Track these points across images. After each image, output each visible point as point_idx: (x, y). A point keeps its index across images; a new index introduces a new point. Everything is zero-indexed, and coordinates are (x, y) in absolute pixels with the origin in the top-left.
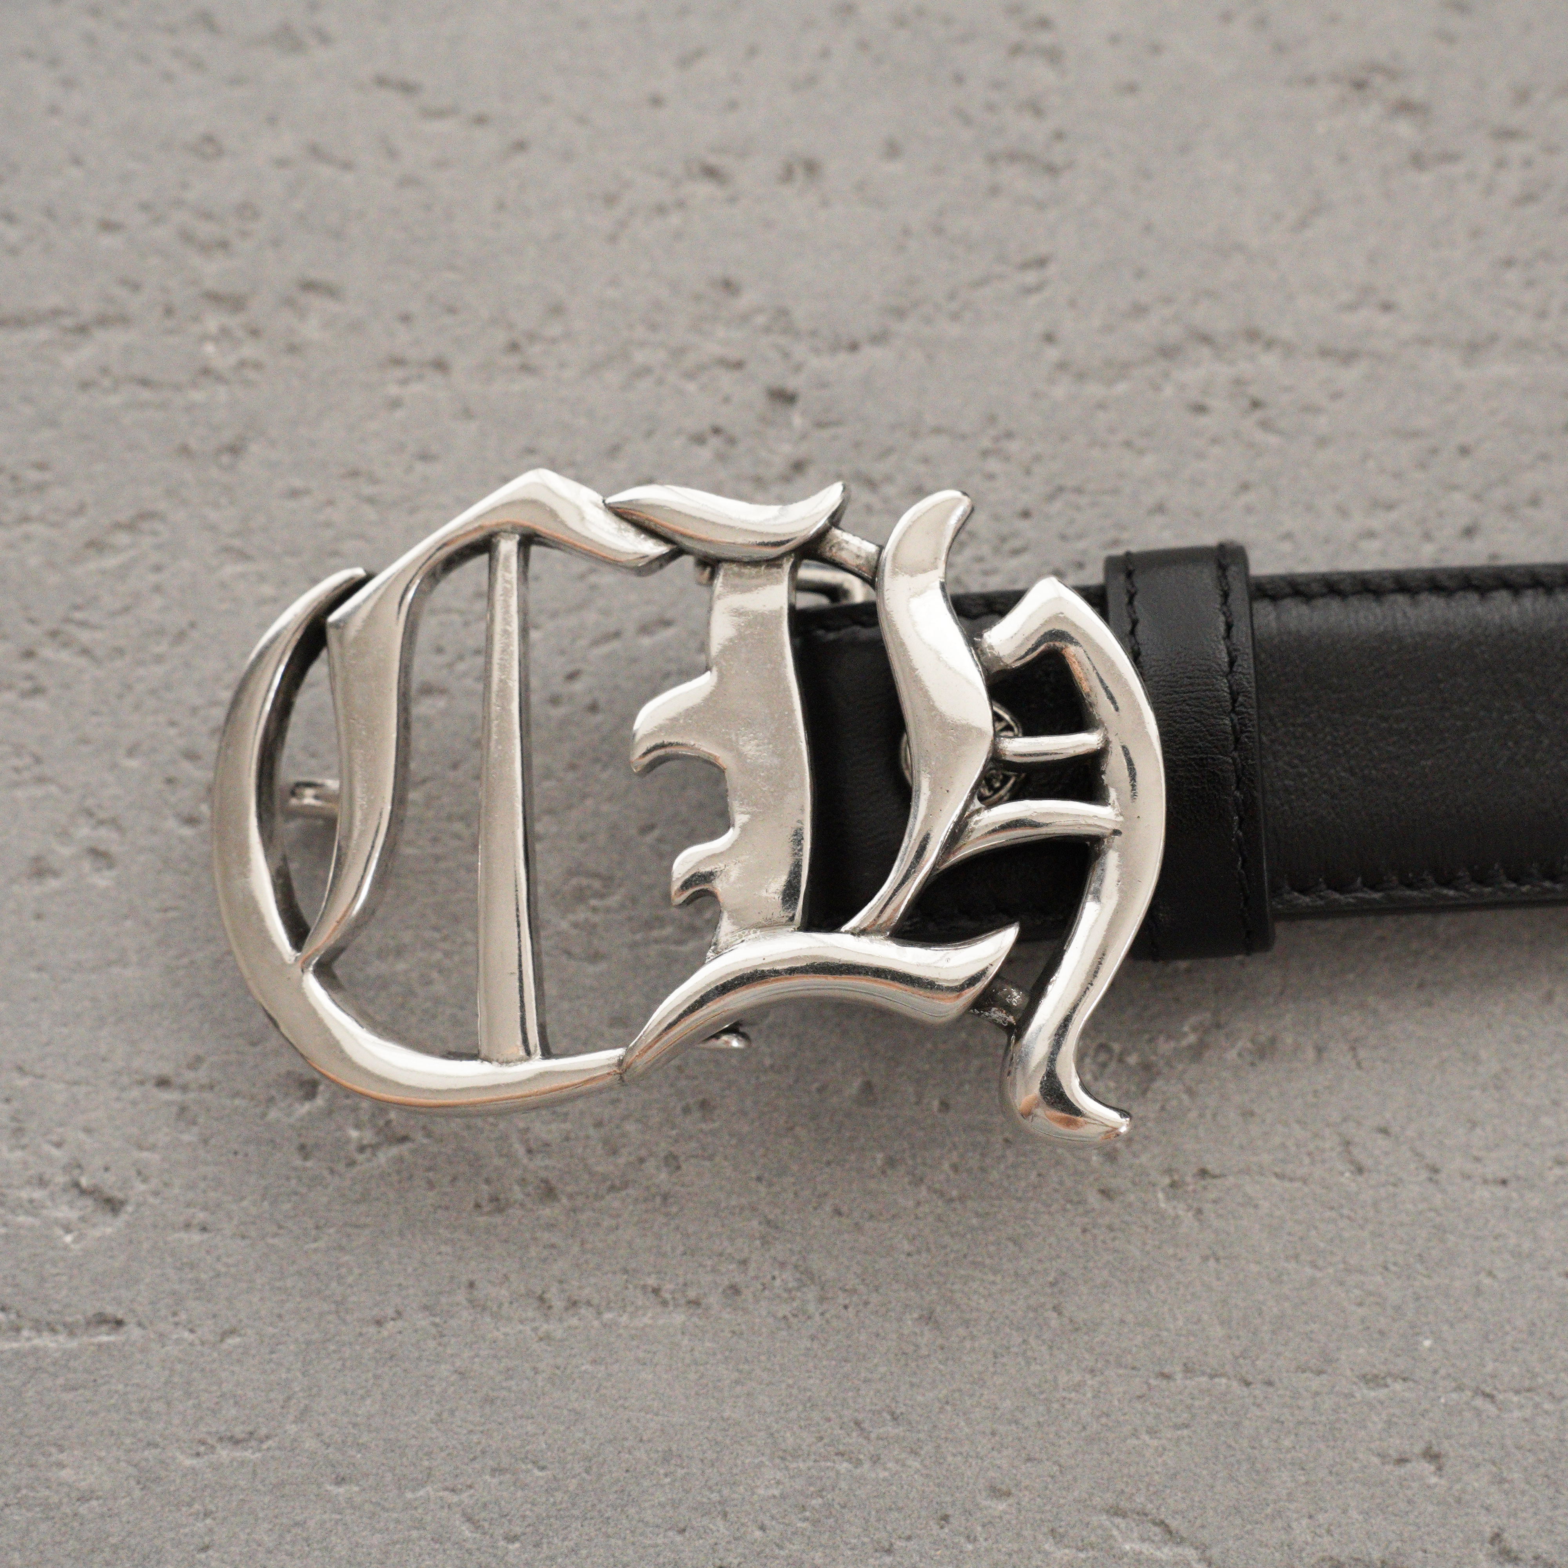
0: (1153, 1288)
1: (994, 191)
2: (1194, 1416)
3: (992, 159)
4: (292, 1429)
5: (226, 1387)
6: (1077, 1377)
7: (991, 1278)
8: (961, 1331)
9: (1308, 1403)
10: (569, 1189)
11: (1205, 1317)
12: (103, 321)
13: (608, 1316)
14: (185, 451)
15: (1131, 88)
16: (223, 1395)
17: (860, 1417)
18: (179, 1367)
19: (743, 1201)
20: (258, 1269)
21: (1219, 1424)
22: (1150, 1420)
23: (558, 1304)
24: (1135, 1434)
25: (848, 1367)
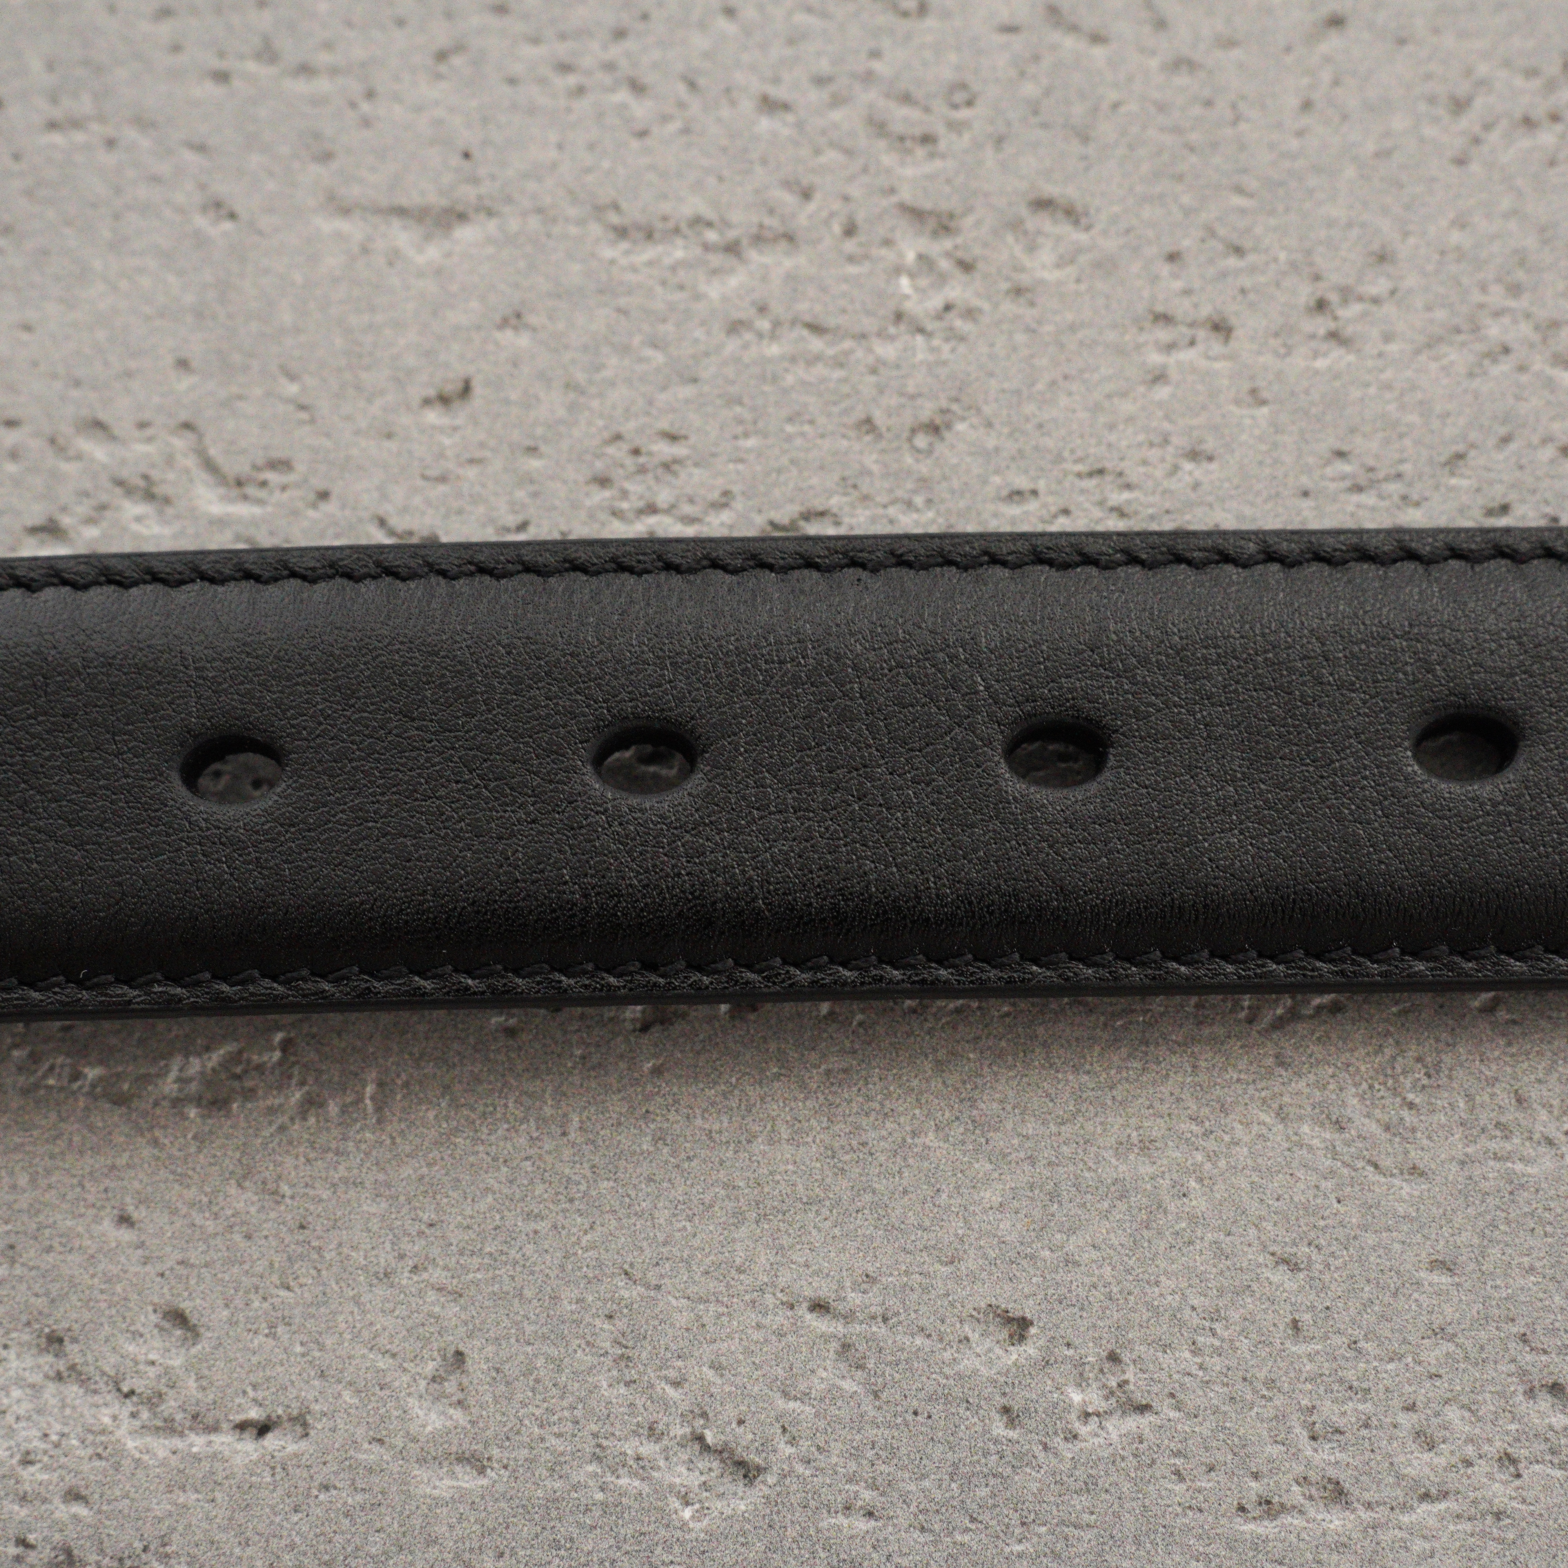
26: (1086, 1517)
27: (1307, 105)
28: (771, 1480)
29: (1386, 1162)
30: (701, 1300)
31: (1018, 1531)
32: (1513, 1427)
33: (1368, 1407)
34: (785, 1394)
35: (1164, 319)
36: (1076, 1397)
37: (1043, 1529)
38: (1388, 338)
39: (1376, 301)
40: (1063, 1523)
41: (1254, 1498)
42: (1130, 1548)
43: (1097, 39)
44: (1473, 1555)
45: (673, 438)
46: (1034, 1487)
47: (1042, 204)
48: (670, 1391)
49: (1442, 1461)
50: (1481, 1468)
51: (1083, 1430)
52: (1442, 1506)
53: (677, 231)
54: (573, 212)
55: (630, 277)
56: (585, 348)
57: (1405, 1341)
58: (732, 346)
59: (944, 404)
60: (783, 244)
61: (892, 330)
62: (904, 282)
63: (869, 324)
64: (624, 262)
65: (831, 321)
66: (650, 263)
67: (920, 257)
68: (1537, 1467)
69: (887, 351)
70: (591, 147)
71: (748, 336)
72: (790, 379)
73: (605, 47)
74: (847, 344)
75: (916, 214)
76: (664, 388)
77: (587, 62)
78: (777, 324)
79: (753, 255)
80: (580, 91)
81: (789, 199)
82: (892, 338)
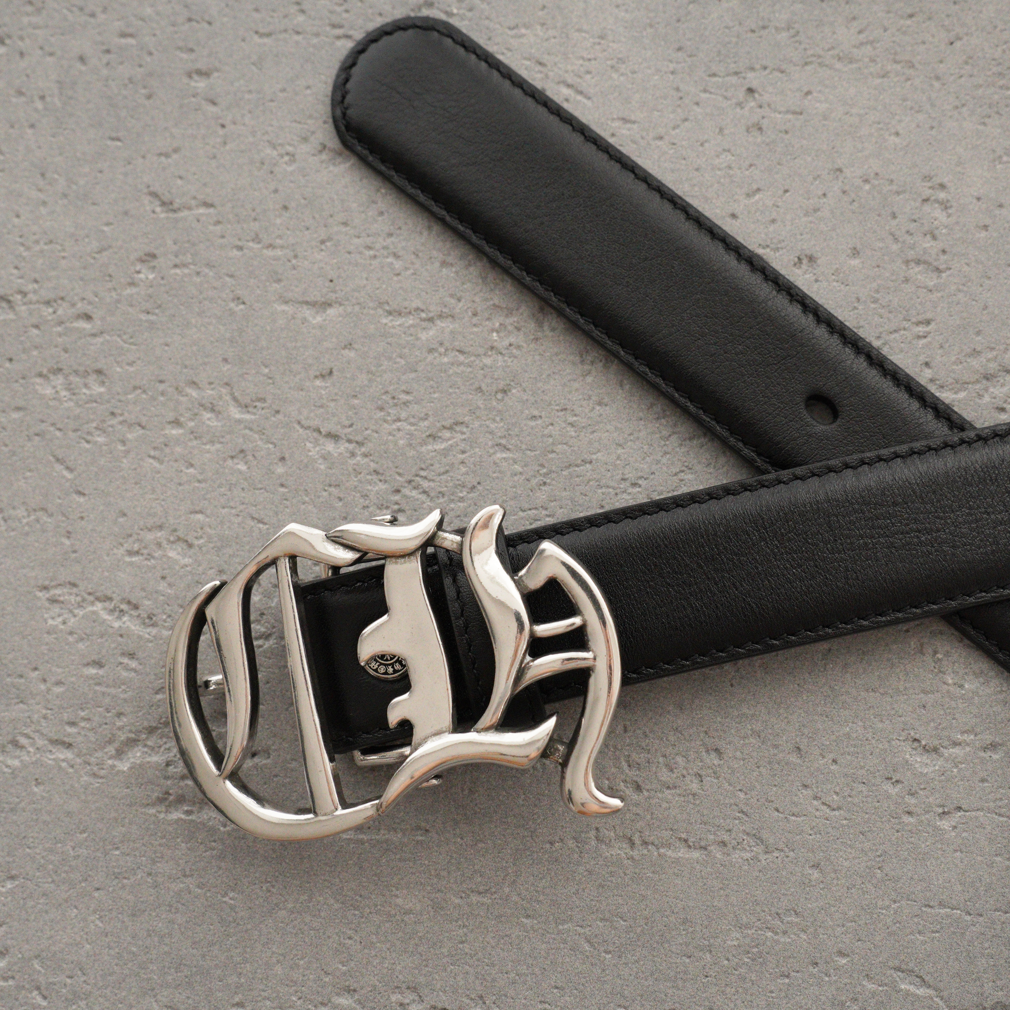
0: (928, 863)
1: (907, 280)
2: (942, 928)
3: (907, 262)
4: (507, 890)
5: (476, 867)
6: (887, 903)
7: (850, 850)
8: (833, 875)
9: (999, 927)
10: (647, 787)
11: (953, 880)
12: (441, 316)
13: (662, 851)
14: (479, 389)
15: (986, 227)
16: (475, 871)
17: (780, 912)
18: (455, 855)
19: (732, 801)
20: (495, 812)
21: (954, 933)
22: (920, 927)
23: (638, 842)
24: (912, 933)
25: (775, 887)
45: (408, 393)
50: (688, 778)
52: (673, 791)
53: (410, 313)
54: (371, 305)
55: (392, 331)
56: (375, 358)
57: (663, 733)
58: (430, 358)
59: (508, 382)
60: (450, 319)
61: (490, 353)
62: (495, 334)
63: (481, 351)
64: (390, 325)
65: (467, 350)
66: (400, 325)
67: (501, 324)
68: (709, 778)
69: (487, 361)
70: (379, 279)
71: (436, 355)
72: (451, 371)
73: (384, 240)
74: (472, 358)
76: (404, 374)
77: (378, 246)
78: (447, 350)
79: (438, 322)
80: (375, 257)
81: (453, 301)
82: (490, 356)
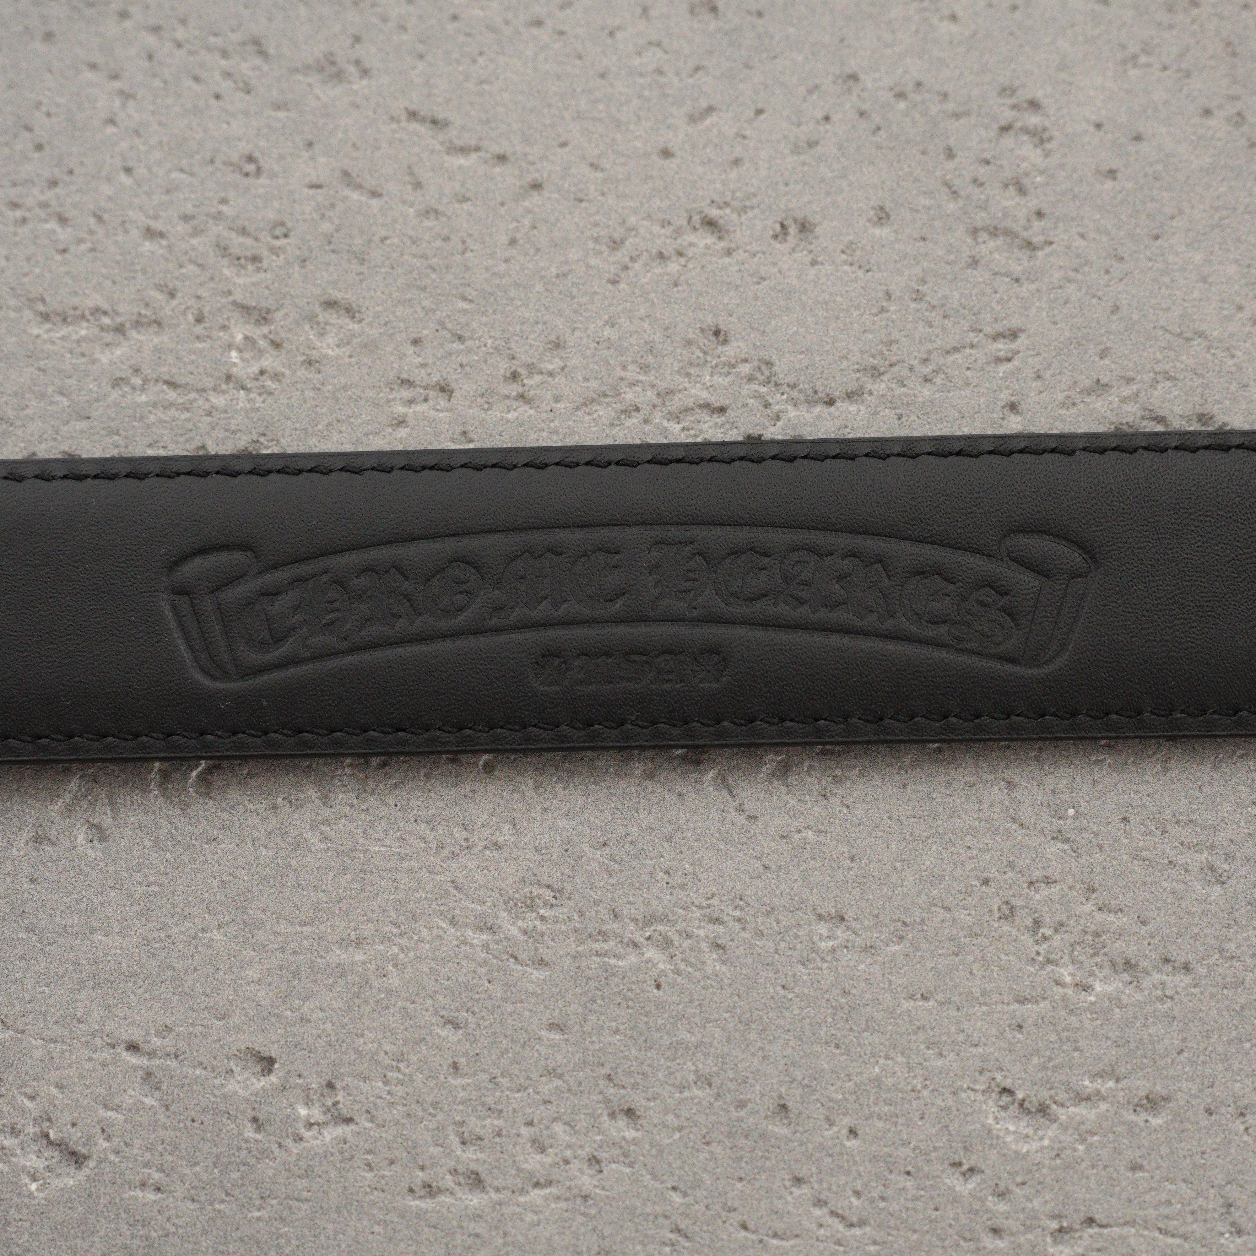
26: (305, 1194)
27: (513, 242)
28: (92, 1164)
29: (523, 956)
30: (52, 1041)
31: (258, 1202)
32: (598, 1138)
33: (500, 1122)
34: (106, 1107)
35: (406, 383)
36: (303, 1112)
37: (275, 1202)
38: (557, 399)
39: (551, 374)
40: (288, 1197)
41: (419, 1182)
42: (334, 1215)
43: (375, 194)
44: (566, 1225)
46: (271, 1172)
47: (330, 304)
48: (28, 1103)
49: (548, 1160)
51: (307, 1134)
75: (245, 309)
